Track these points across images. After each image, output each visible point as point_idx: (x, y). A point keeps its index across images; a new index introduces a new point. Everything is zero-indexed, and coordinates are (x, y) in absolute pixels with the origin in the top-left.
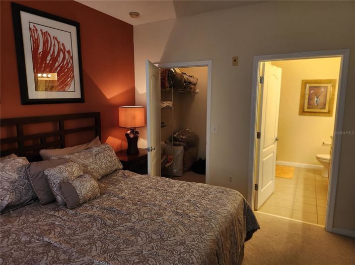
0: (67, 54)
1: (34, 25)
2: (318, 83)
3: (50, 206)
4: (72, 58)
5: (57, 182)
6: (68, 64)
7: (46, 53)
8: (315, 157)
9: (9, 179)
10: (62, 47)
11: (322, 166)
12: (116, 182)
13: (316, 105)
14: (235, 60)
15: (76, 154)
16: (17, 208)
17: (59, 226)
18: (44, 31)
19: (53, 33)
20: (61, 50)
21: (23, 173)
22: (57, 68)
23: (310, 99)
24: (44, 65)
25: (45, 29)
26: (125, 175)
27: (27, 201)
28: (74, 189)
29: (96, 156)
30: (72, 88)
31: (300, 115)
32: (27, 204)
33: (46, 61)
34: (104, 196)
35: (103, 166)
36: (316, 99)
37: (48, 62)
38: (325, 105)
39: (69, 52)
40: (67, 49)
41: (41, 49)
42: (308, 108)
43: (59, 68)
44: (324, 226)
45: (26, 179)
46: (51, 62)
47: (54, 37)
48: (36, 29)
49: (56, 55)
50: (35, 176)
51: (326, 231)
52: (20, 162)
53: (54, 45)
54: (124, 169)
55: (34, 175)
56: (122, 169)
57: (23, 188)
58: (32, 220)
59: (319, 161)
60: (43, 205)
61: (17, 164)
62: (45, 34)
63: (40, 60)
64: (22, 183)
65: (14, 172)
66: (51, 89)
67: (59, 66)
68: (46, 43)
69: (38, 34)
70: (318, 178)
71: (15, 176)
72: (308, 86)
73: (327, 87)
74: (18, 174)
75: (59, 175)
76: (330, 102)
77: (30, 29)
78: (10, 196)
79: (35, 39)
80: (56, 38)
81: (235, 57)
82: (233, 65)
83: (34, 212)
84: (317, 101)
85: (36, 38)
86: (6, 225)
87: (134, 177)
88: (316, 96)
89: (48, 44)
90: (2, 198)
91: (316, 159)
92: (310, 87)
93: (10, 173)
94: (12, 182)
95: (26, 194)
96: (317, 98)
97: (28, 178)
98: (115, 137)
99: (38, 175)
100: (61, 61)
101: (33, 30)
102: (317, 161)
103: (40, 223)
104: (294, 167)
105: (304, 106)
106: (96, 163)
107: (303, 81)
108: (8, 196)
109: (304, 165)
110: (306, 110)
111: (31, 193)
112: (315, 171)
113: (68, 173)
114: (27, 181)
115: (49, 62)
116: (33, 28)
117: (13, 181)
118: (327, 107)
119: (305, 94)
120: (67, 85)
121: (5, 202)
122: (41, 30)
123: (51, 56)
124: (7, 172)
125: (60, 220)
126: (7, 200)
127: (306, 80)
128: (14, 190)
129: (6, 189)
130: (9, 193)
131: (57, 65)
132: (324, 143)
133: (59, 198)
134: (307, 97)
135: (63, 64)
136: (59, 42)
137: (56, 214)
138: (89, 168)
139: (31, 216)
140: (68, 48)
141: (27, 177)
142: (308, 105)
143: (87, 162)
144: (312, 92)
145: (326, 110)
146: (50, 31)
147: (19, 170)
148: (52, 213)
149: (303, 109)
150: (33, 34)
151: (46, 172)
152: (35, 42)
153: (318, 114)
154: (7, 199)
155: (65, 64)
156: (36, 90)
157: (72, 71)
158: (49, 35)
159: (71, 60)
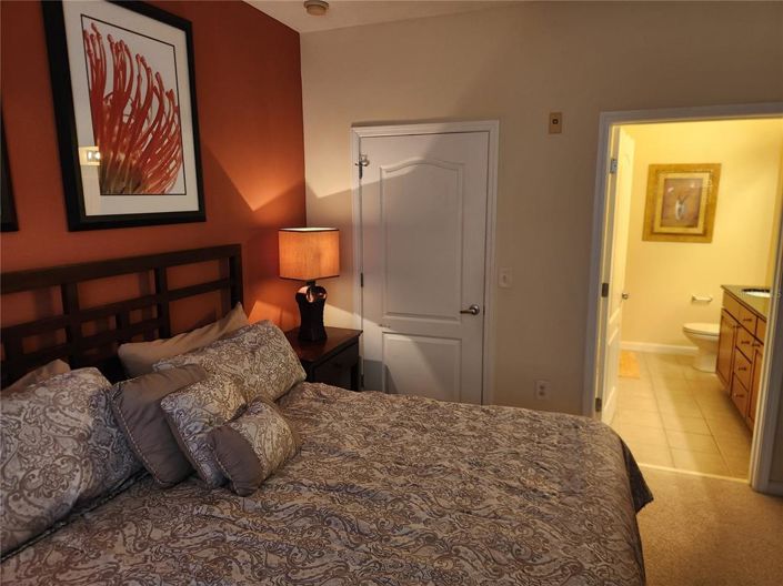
0: (166, 100)
1: (92, 25)
2: (683, 171)
3: (186, 490)
4: (177, 110)
5: (196, 428)
6: (169, 125)
7: (120, 96)
8: (681, 328)
9: (73, 429)
10: (156, 84)
11: (696, 348)
12: (312, 415)
13: (678, 218)
14: (555, 121)
15: (211, 351)
16: (101, 504)
17: (240, 544)
18: (116, 40)
19: (135, 45)
20: (155, 89)
21: (102, 411)
22: (147, 135)
23: (665, 206)
24: (117, 128)
25: (118, 36)
26: (321, 396)
27: (120, 483)
28: (248, 445)
29: (253, 352)
30: (178, 187)
31: (644, 239)
32: (120, 492)
33: (122, 119)
34: (305, 454)
35: (274, 377)
36: (678, 206)
37: (125, 120)
38: (697, 218)
39: (170, 95)
40: (167, 89)
41: (109, 88)
42: (662, 225)
43: (150, 136)
44: (746, 481)
45: (113, 427)
46: (133, 121)
47: (137, 56)
48: (98, 34)
49: (142, 103)
50: (137, 416)
51: (754, 490)
52: (92, 381)
53: (139, 76)
54: (310, 379)
55: (135, 413)
56: (306, 380)
57: (109, 449)
58: (157, 534)
59: (690, 338)
60: (164, 489)
61: (84, 387)
62: (119, 48)
63: (108, 116)
64: (104, 437)
65: (82, 411)
66: (134, 190)
67: (150, 130)
68: (120, 69)
69: (102, 48)
70: (689, 372)
71: (86, 420)
72: (662, 177)
73: (701, 180)
74: (93, 414)
75: (199, 411)
76: (707, 211)
77: (84, 33)
78: (82, 477)
79: (97, 61)
80: (142, 60)
81: (555, 114)
82: (550, 132)
83: (151, 510)
84: (680, 210)
85: (98, 57)
86: (98, 555)
87: (345, 399)
88: (679, 198)
90: (65, 483)
91: (681, 333)
92: (666, 180)
93: (74, 415)
94: (81, 438)
95: (117, 465)
96: (681, 203)
97: (116, 424)
98: (269, 302)
99: (143, 413)
100: (154, 117)
101: (92, 35)
102: (684, 338)
103: (187, 542)
104: (635, 352)
105: (653, 221)
106: (258, 372)
107: (651, 166)
108: (78, 475)
109: (653, 347)
110: (657, 229)
111: (127, 461)
112: (679, 359)
113: (216, 403)
114: (114, 431)
115: (129, 120)
116: (90, 31)
117: (83, 435)
118: (701, 222)
119: (655, 195)
120: (168, 178)
121: (73, 492)
122: (109, 38)
123: (133, 105)
124: (67, 411)
125: (235, 528)
126: (77, 484)
127: (659, 165)
128: (90, 457)
129: (70, 458)
130: (78, 467)
131: (145, 128)
132: (694, 299)
133: (207, 470)
134: (660, 201)
135: (159, 126)
136: (148, 70)
137: (216, 512)
138: (246, 384)
139: (149, 522)
140: (169, 85)
141: (115, 421)
142: (662, 218)
143: (239, 370)
144: (670, 190)
145: (699, 230)
146: (130, 40)
147: (93, 404)
148: (204, 509)
149: (652, 228)
150: (91, 48)
151: (168, 406)
152: (97, 68)
153: (681, 238)
154: (75, 483)
155: (163, 124)
156: (102, 193)
157: (178, 143)
158: (127, 50)
159: (176, 116)
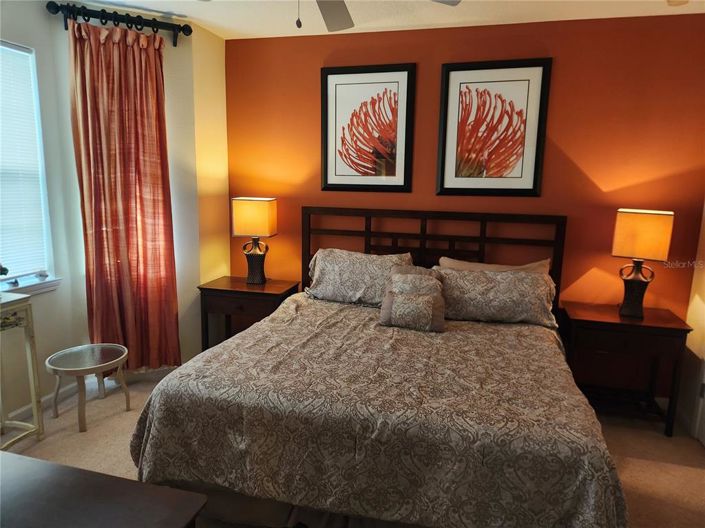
0: (515, 117)
1: (467, 86)
4: (524, 122)
6: (515, 133)
7: (479, 122)
10: (508, 108)
18: (481, 90)
19: (494, 89)
20: (507, 112)
22: (495, 141)
24: (473, 140)
25: (481, 88)
30: (516, 172)
33: (477, 134)
37: (480, 134)
39: (520, 114)
40: (517, 109)
41: (472, 118)
43: (498, 142)
47: (495, 95)
48: (470, 90)
49: (495, 122)
53: (495, 107)
62: (483, 94)
63: (468, 134)
67: (498, 138)
68: (481, 106)
69: (471, 98)
77: (461, 92)
79: (466, 105)
80: (500, 97)
85: (468, 103)
89: (484, 110)
100: (502, 130)
101: (465, 92)
115: (483, 134)
120: (506, 168)
122: (477, 90)
123: (487, 125)
131: (495, 136)
135: (506, 134)
136: (503, 102)
140: (519, 107)
146: (491, 88)
150: (464, 100)
152: (466, 109)
155: (510, 133)
156: (456, 176)
157: (521, 143)
158: (488, 93)
159: (522, 126)
